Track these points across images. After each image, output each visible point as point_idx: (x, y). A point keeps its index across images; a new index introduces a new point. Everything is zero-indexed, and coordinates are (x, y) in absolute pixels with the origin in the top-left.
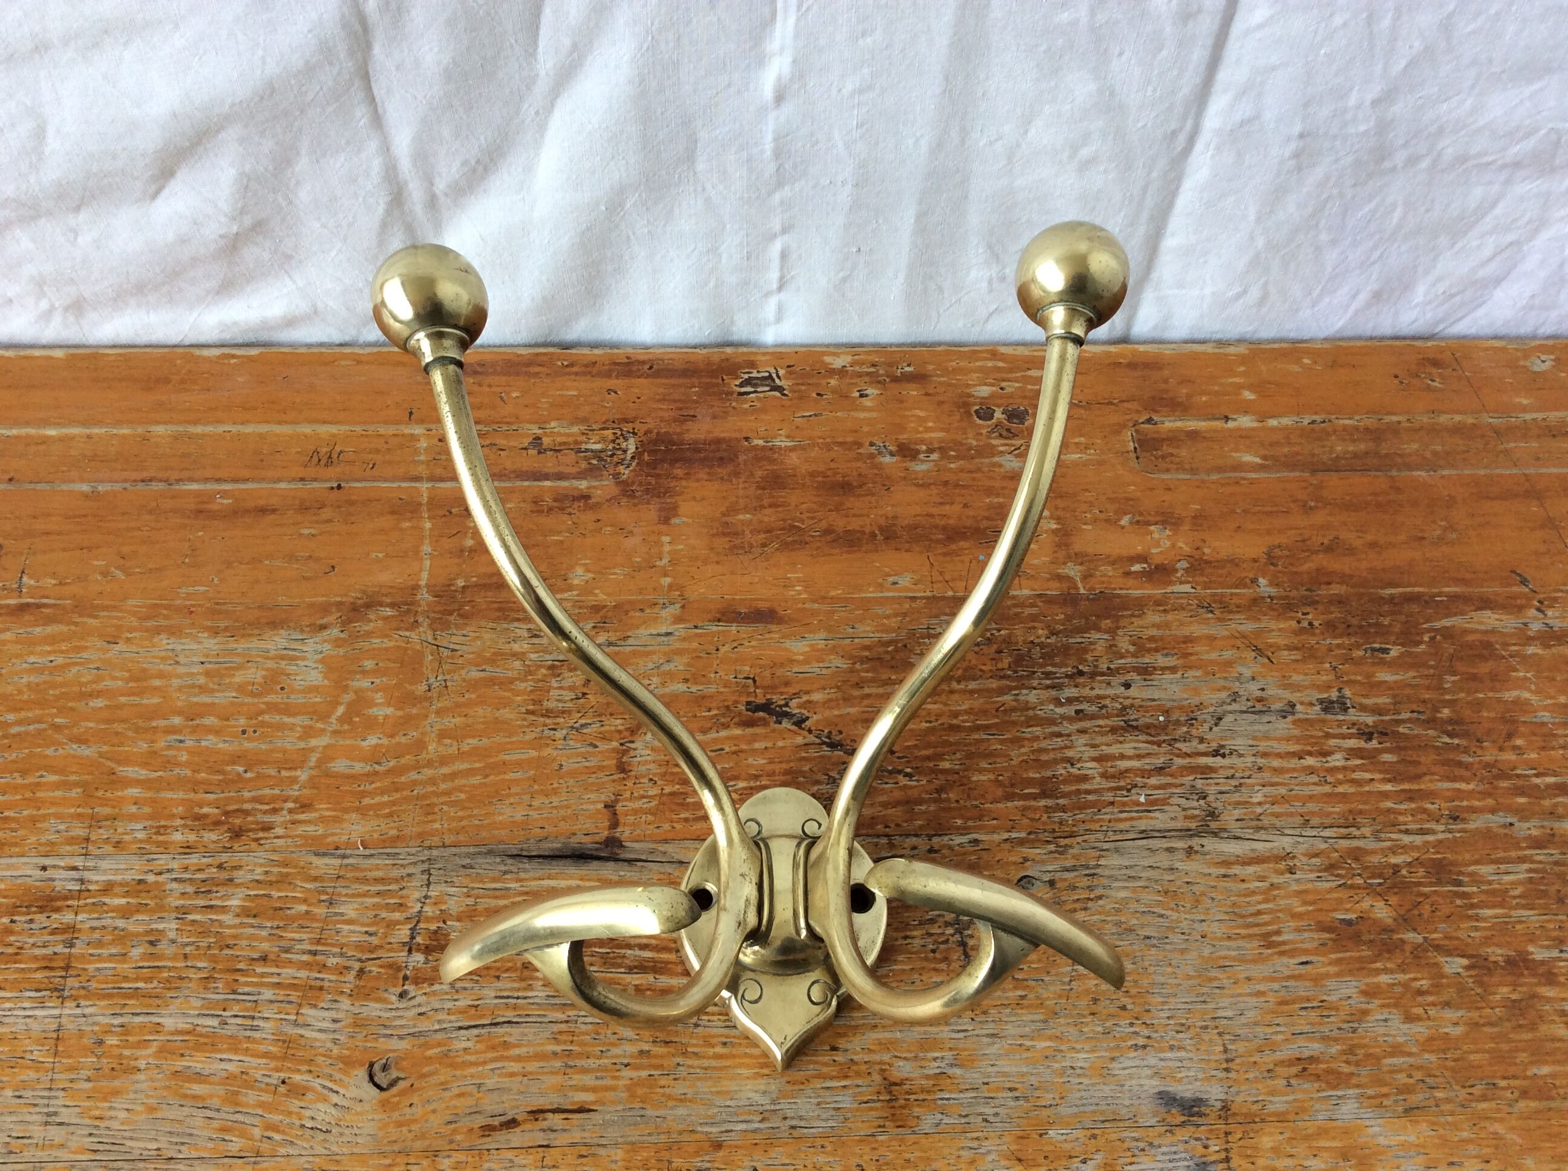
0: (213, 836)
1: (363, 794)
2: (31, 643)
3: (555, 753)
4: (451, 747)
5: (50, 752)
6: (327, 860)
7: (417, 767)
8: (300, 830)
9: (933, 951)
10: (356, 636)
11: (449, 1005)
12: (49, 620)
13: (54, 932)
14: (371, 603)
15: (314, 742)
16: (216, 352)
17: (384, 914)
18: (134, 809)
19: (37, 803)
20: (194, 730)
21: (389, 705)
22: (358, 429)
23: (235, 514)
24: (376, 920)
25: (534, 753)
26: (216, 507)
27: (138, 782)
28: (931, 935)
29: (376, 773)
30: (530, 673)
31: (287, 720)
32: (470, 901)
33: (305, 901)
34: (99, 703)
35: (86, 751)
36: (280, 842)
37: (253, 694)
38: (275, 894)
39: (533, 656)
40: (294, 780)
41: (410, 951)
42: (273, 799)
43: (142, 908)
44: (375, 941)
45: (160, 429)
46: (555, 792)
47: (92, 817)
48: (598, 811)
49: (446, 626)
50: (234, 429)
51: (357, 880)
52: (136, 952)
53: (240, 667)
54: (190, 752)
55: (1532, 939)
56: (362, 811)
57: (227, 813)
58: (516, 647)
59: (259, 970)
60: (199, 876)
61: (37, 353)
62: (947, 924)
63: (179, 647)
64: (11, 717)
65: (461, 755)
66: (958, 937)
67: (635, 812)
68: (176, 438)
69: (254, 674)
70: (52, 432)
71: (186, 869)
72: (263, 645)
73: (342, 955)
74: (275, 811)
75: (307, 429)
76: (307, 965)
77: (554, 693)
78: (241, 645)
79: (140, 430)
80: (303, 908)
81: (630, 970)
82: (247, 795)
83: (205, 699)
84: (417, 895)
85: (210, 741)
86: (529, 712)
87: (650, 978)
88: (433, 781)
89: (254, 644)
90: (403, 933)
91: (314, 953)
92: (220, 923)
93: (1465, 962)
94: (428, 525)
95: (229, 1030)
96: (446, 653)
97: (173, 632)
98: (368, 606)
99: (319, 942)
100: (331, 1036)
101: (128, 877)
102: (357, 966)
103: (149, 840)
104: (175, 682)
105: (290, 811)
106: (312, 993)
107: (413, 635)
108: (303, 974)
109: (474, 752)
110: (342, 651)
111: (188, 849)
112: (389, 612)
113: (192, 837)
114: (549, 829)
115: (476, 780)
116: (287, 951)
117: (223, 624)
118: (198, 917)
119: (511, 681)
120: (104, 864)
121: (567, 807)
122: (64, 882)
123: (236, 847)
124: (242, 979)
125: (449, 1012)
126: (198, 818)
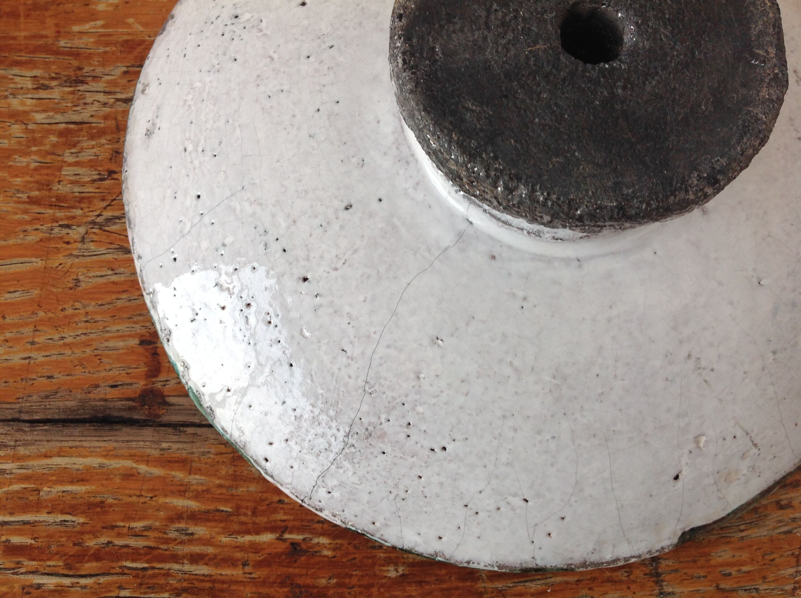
3: (69, 261)
25: (38, 263)
30: (34, 142)
39: (40, 117)
48: (131, 351)
77: (67, 171)
114: (60, 378)
121: (87, 344)
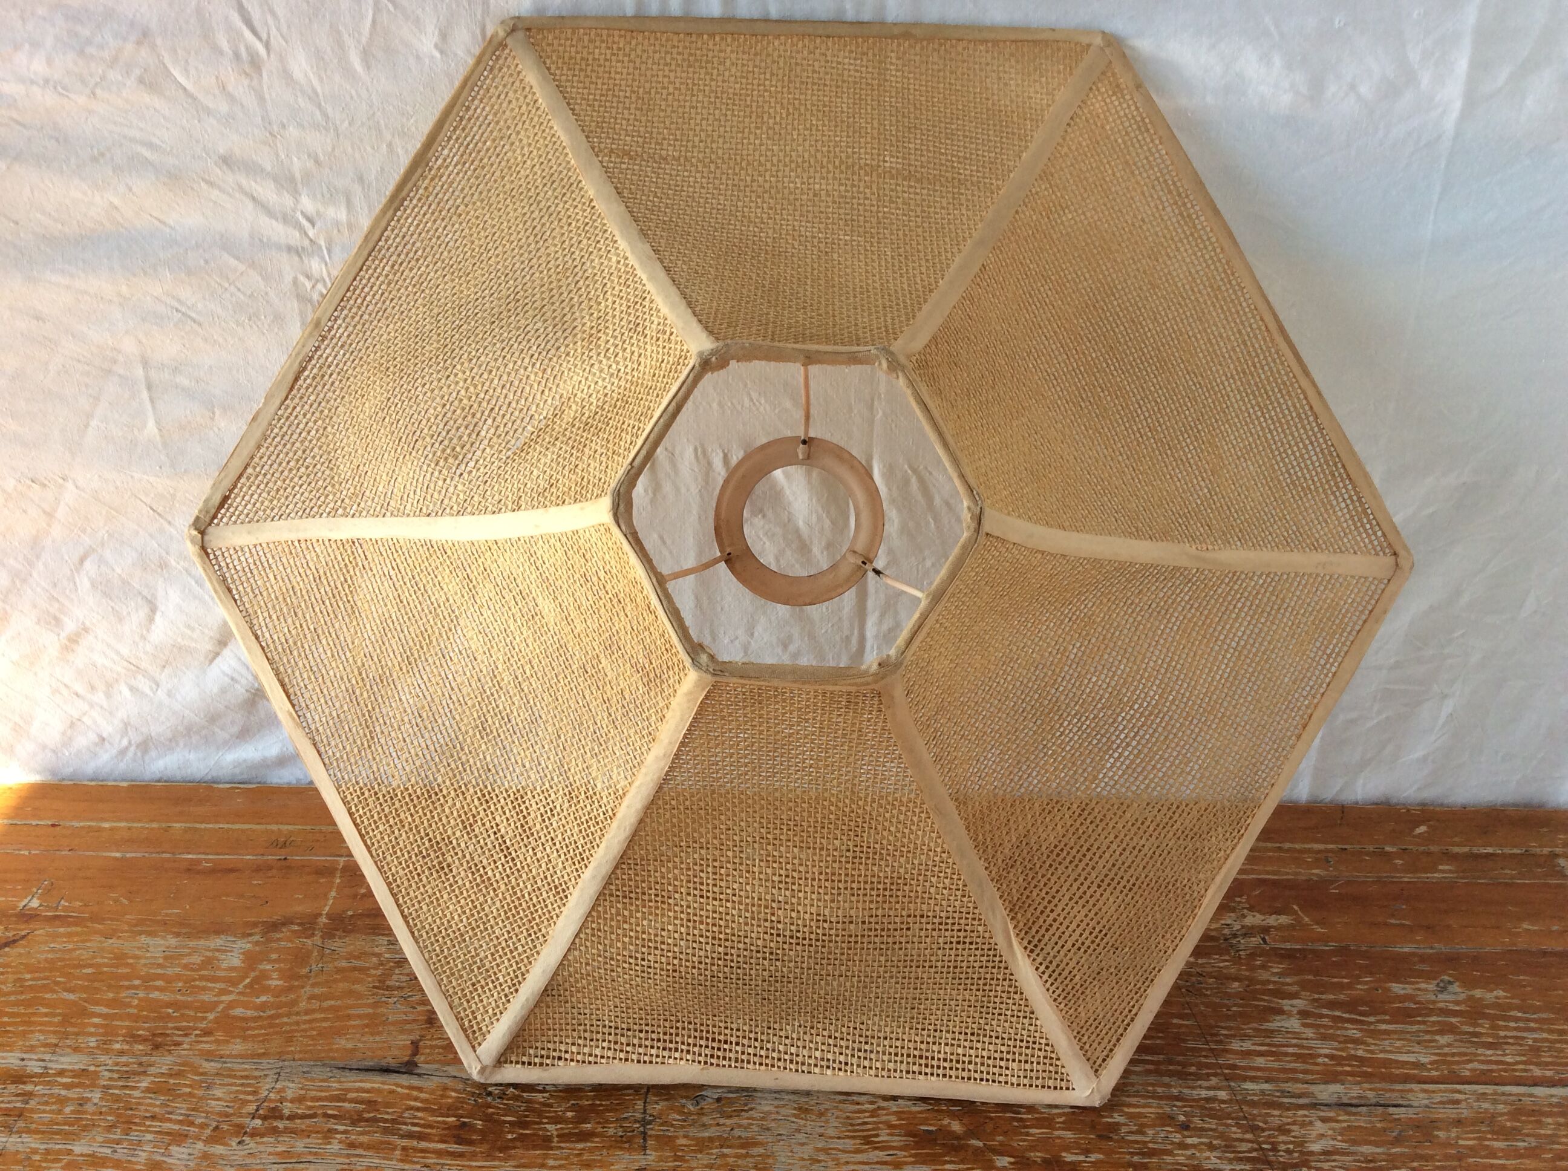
0: (141, 1047)
1: (248, 1029)
2: (54, 937)
4: (315, 1004)
5: (48, 996)
6: (212, 1064)
7: (288, 1015)
8: (200, 1046)
9: (622, 1137)
10: (269, 941)
11: (271, 1150)
12: (69, 925)
13: (18, 1095)
14: (286, 922)
15: (223, 998)
16: (228, 786)
17: (242, 1096)
18: (93, 1030)
19: (29, 1023)
20: (147, 988)
21: (279, 979)
22: (309, 827)
23: (212, 871)
24: (235, 1100)
26: (200, 868)
27: (99, 1015)
28: (622, 1127)
29: (260, 1017)
31: (210, 985)
32: (302, 1092)
33: (190, 1086)
34: (89, 971)
35: (72, 997)
36: (185, 1052)
37: (192, 970)
38: (172, 1081)
40: (205, 1018)
41: (253, 1118)
42: (189, 1028)
43: (77, 1085)
44: (230, 1111)
45: (177, 825)
46: (379, 1033)
47: (64, 1033)
49: (332, 936)
50: (226, 826)
51: (229, 1076)
52: (68, 1110)
53: (190, 954)
54: (140, 999)
55: (1067, 1148)
56: (245, 1038)
57: (154, 1035)
58: (377, 950)
59: (148, 1123)
60: (125, 1069)
61: (110, 784)
62: (636, 1121)
63: (151, 943)
64: (28, 976)
65: (321, 1010)
66: (642, 1129)
67: (432, 1047)
68: (186, 830)
69: (197, 959)
70: (106, 825)
71: (117, 1064)
72: (207, 943)
73: (206, 1118)
74: (186, 1035)
75: (274, 827)
76: (180, 1122)
78: (191, 944)
79: (164, 825)
80: (188, 1090)
81: (402, 1137)
82: (170, 1025)
83: (159, 971)
84: (268, 1086)
85: (155, 995)
86: (374, 987)
87: (415, 1143)
88: (297, 1023)
89: (202, 942)
90: (252, 1108)
91: (188, 1116)
92: (130, 1096)
93: (1012, 1160)
94: (338, 881)
95: (116, 1156)
96: (328, 951)
97: (150, 934)
98: (284, 924)
99: (193, 1110)
100: (184, 1163)
101: (76, 1067)
102: (214, 1124)
103: (98, 1047)
104: (143, 961)
105: (196, 1035)
106: (179, 1138)
107: (309, 942)
108: (177, 1127)
109: (331, 1009)
110: (257, 949)
111: (121, 1053)
112: (296, 928)
113: (126, 1047)
115: (325, 1024)
116: (171, 1113)
117: (184, 931)
118: (116, 1092)
119: (368, 969)
120: (63, 1059)
122: (34, 1067)
123: (154, 1053)
124: (134, 1128)
125: (270, 1154)
126: (133, 1036)
